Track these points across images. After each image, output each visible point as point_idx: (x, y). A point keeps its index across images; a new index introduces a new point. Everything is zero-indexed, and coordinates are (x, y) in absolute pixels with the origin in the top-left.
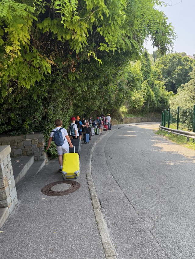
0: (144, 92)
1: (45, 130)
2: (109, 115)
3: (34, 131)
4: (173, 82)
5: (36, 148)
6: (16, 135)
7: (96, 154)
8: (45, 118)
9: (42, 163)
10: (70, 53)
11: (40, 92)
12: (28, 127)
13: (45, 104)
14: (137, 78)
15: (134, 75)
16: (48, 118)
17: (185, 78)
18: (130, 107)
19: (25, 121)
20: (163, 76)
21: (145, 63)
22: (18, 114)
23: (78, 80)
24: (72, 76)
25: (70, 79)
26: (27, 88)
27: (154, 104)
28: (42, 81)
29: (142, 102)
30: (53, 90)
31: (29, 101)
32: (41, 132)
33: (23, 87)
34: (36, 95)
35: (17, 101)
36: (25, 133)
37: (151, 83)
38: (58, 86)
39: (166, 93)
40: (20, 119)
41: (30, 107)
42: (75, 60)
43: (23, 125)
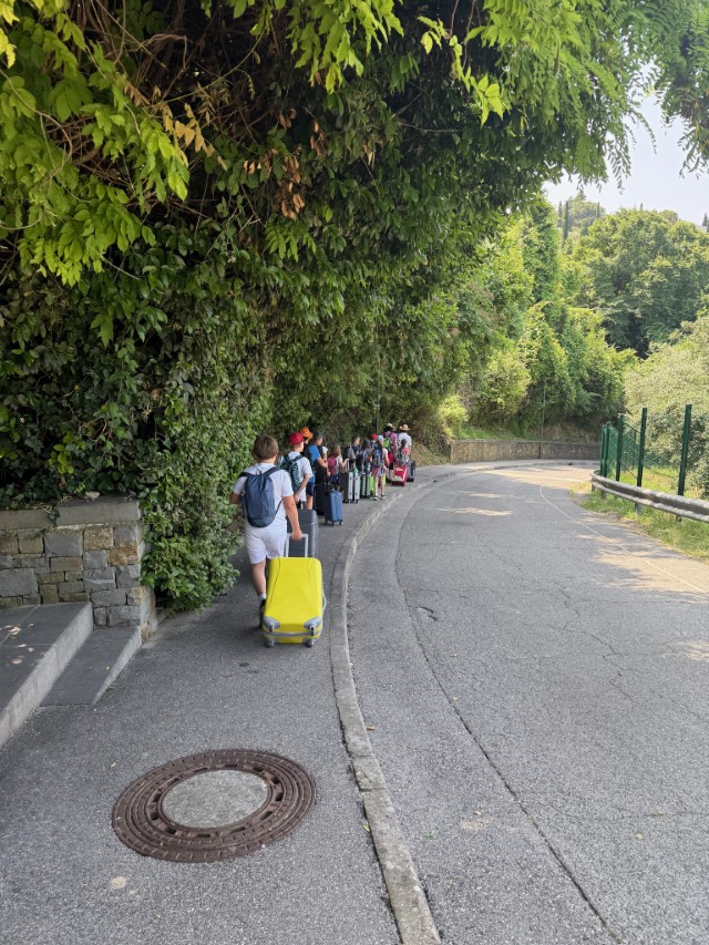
0: (530, 347)
1: (147, 485)
2: (406, 427)
3: (95, 490)
4: (632, 315)
5: (104, 569)
6: (14, 505)
7: (366, 595)
8: (148, 429)
9: (125, 641)
10: (282, 118)
11: (128, 306)
12: (71, 471)
13: (153, 364)
14: (514, 291)
15: (505, 277)
16: (162, 431)
17: (678, 302)
18: (478, 399)
19: (58, 440)
20: (599, 293)
21: (536, 240)
22: (23, 410)
23: (310, 258)
24: (285, 237)
25: (272, 250)
26: (64, 281)
27: (563, 395)
28: (140, 256)
29: (520, 383)
30: (193, 298)
31: (80, 349)
32: (128, 493)
33: (42, 270)
34: (109, 320)
35: (17, 346)
36: (55, 498)
37: (555, 314)
38: (218, 282)
39: (610, 354)
40: (33, 433)
41: (80, 376)
42: (304, 160)
43: (45, 459)
